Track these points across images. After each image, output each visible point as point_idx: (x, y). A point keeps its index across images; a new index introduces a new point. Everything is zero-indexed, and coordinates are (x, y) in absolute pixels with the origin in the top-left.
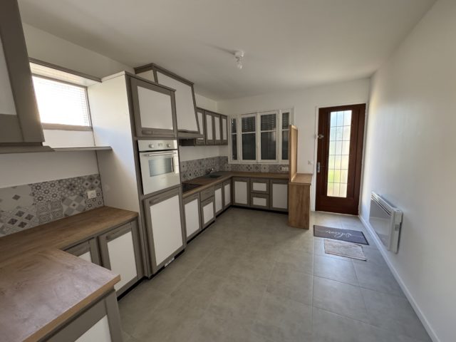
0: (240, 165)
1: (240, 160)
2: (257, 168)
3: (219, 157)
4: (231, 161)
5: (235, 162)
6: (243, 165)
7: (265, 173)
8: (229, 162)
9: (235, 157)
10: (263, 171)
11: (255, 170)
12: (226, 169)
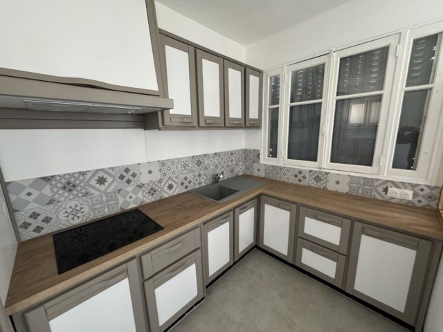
0: (281, 169)
1: (283, 159)
2: (318, 179)
3: (245, 151)
4: (265, 159)
5: (272, 162)
6: (289, 170)
7: (336, 194)
8: (262, 161)
9: (274, 153)
10: (332, 187)
11: (313, 184)
12: (256, 173)
